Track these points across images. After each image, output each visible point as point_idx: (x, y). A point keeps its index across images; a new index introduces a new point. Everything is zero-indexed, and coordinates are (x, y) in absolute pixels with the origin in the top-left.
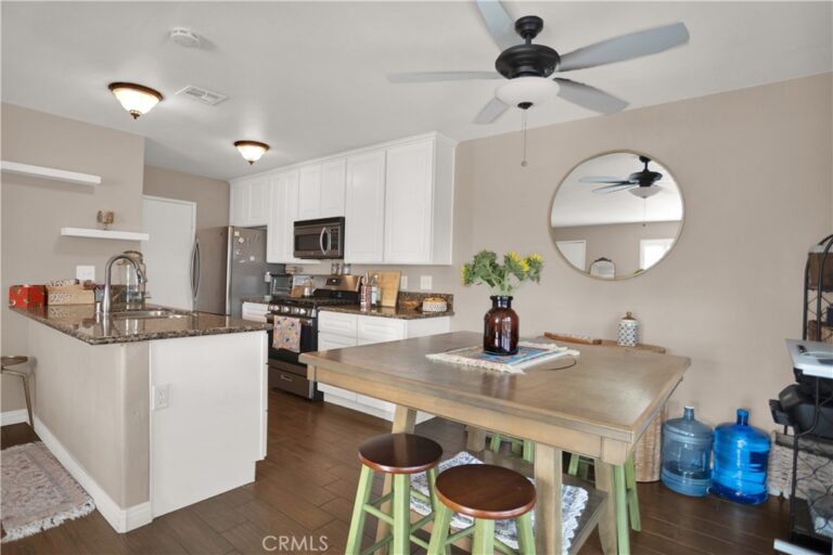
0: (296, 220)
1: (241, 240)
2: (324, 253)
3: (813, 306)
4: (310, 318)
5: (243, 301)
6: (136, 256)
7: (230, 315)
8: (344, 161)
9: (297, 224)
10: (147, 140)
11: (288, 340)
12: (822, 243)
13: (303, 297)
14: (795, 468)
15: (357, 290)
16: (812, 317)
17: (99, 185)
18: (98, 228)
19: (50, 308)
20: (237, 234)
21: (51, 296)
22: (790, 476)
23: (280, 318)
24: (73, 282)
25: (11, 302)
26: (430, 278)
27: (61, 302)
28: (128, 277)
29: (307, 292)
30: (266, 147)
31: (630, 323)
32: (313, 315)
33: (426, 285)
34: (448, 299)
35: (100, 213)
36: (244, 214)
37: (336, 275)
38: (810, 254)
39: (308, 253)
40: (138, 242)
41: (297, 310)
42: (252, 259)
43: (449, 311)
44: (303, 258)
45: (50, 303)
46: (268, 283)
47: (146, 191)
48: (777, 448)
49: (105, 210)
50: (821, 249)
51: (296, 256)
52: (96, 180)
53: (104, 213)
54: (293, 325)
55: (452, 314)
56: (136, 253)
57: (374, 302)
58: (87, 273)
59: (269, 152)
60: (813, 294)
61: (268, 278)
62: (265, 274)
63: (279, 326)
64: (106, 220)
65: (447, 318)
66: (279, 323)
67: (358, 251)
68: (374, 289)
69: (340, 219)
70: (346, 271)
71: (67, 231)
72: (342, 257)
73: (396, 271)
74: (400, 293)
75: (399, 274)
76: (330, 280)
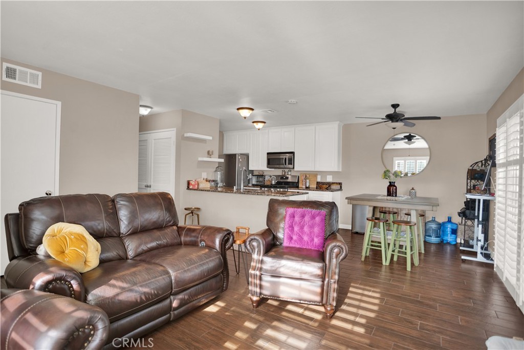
0: (268, 152)
1: (241, 160)
2: (284, 166)
3: (469, 184)
9: (268, 154)
12: (471, 166)
13: (272, 184)
14: (465, 231)
15: (297, 181)
16: (469, 188)
18: (208, 157)
20: (239, 157)
22: (463, 234)
24: (203, 179)
26: (331, 176)
27: (202, 187)
30: (264, 122)
31: (413, 191)
33: (329, 179)
34: (340, 184)
36: (233, 148)
37: (284, 175)
38: (469, 169)
39: (276, 166)
42: (244, 168)
43: (341, 189)
44: (270, 168)
45: (199, 187)
48: (459, 226)
50: (471, 168)
51: (267, 167)
52: (210, 138)
55: (342, 190)
56: (221, 167)
57: (307, 186)
58: (205, 175)
60: (469, 181)
61: (251, 177)
65: (339, 192)
67: (301, 165)
68: (308, 181)
69: (293, 153)
70: (290, 173)
71: (200, 159)
72: (294, 168)
73: (315, 174)
74: (317, 183)
75: (317, 174)
76: (282, 177)
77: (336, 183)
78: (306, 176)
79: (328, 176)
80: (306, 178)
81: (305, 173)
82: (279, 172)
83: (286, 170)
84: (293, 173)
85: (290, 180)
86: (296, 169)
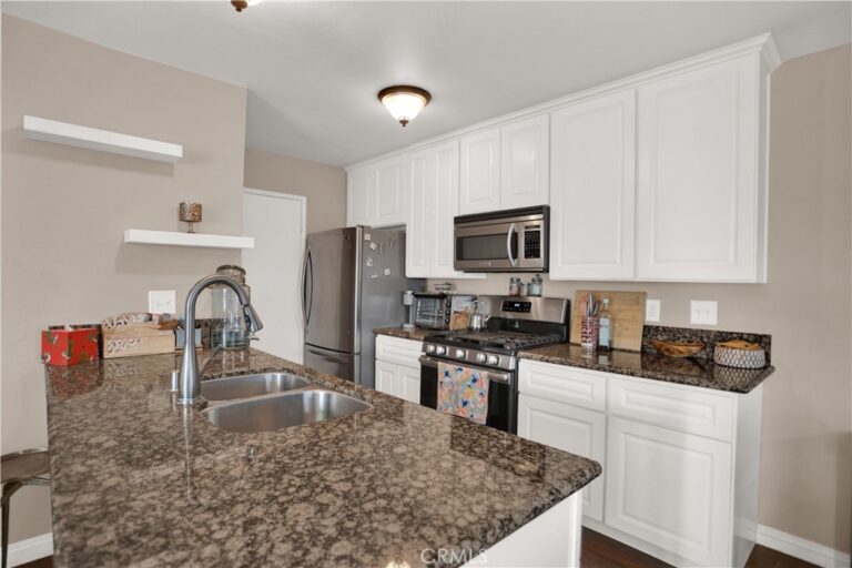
0: (457, 215)
1: (373, 246)
2: (514, 263)
4: (507, 371)
5: (376, 333)
6: (237, 273)
7: (359, 354)
8: (547, 115)
9: (459, 220)
10: (251, 96)
11: (465, 404)
13: (470, 330)
15: (562, 321)
17: (181, 160)
18: (180, 231)
19: (105, 362)
20: (367, 237)
21: (107, 344)
23: (450, 367)
24: (142, 317)
25: (44, 358)
26: (713, 305)
27: (124, 352)
28: (224, 305)
29: (476, 323)
30: (426, 95)
32: (512, 366)
33: (704, 316)
34: (761, 343)
35: (182, 205)
36: (368, 210)
37: (518, 295)
40: (238, 250)
41: (481, 357)
42: (387, 272)
45: (106, 355)
46: (408, 307)
47: (250, 182)
49: (190, 200)
51: (457, 268)
52: (176, 151)
53: (188, 207)
54: (475, 380)
56: (235, 268)
57: (604, 342)
58: (165, 302)
59: (432, 105)
61: (409, 299)
62: (403, 293)
63: (447, 379)
64: (191, 217)
66: (447, 374)
68: (604, 321)
69: (543, 211)
70: (536, 289)
71: (135, 235)
72: (546, 270)
73: (636, 294)
74: (647, 329)
75: (644, 295)
76: (509, 304)
77: (740, 337)
78: (597, 302)
79: (695, 305)
80: (597, 309)
81: (592, 288)
82: (500, 285)
83: (526, 278)
84: (548, 291)
85: (538, 313)
86: (556, 273)
